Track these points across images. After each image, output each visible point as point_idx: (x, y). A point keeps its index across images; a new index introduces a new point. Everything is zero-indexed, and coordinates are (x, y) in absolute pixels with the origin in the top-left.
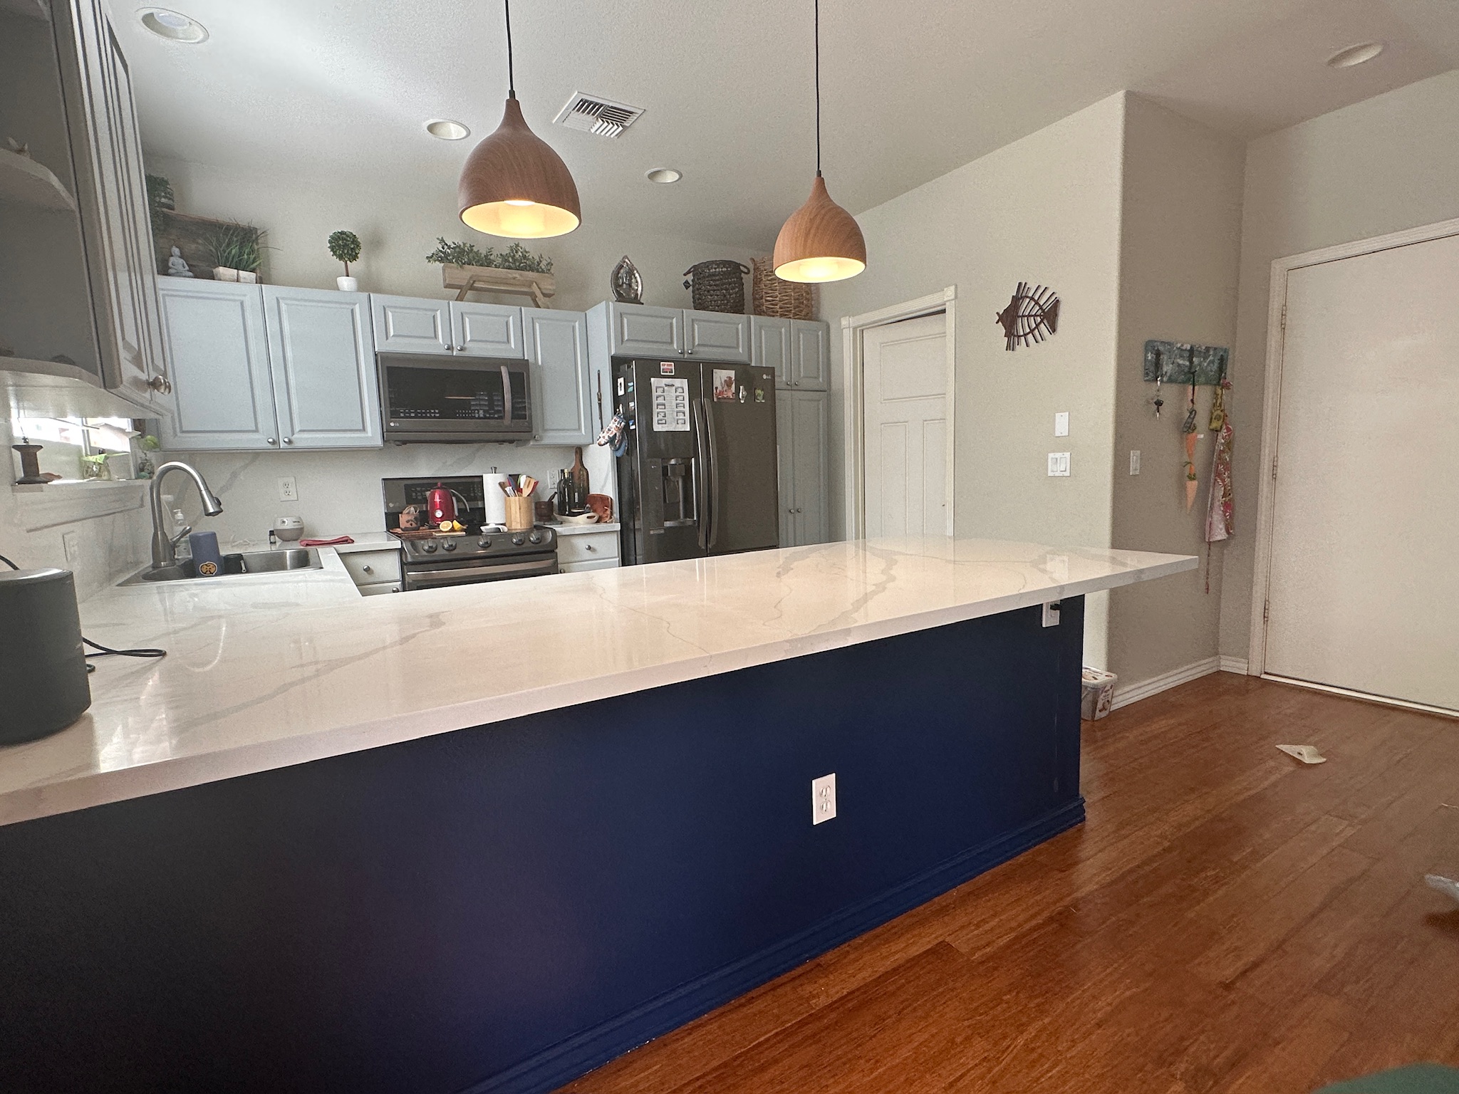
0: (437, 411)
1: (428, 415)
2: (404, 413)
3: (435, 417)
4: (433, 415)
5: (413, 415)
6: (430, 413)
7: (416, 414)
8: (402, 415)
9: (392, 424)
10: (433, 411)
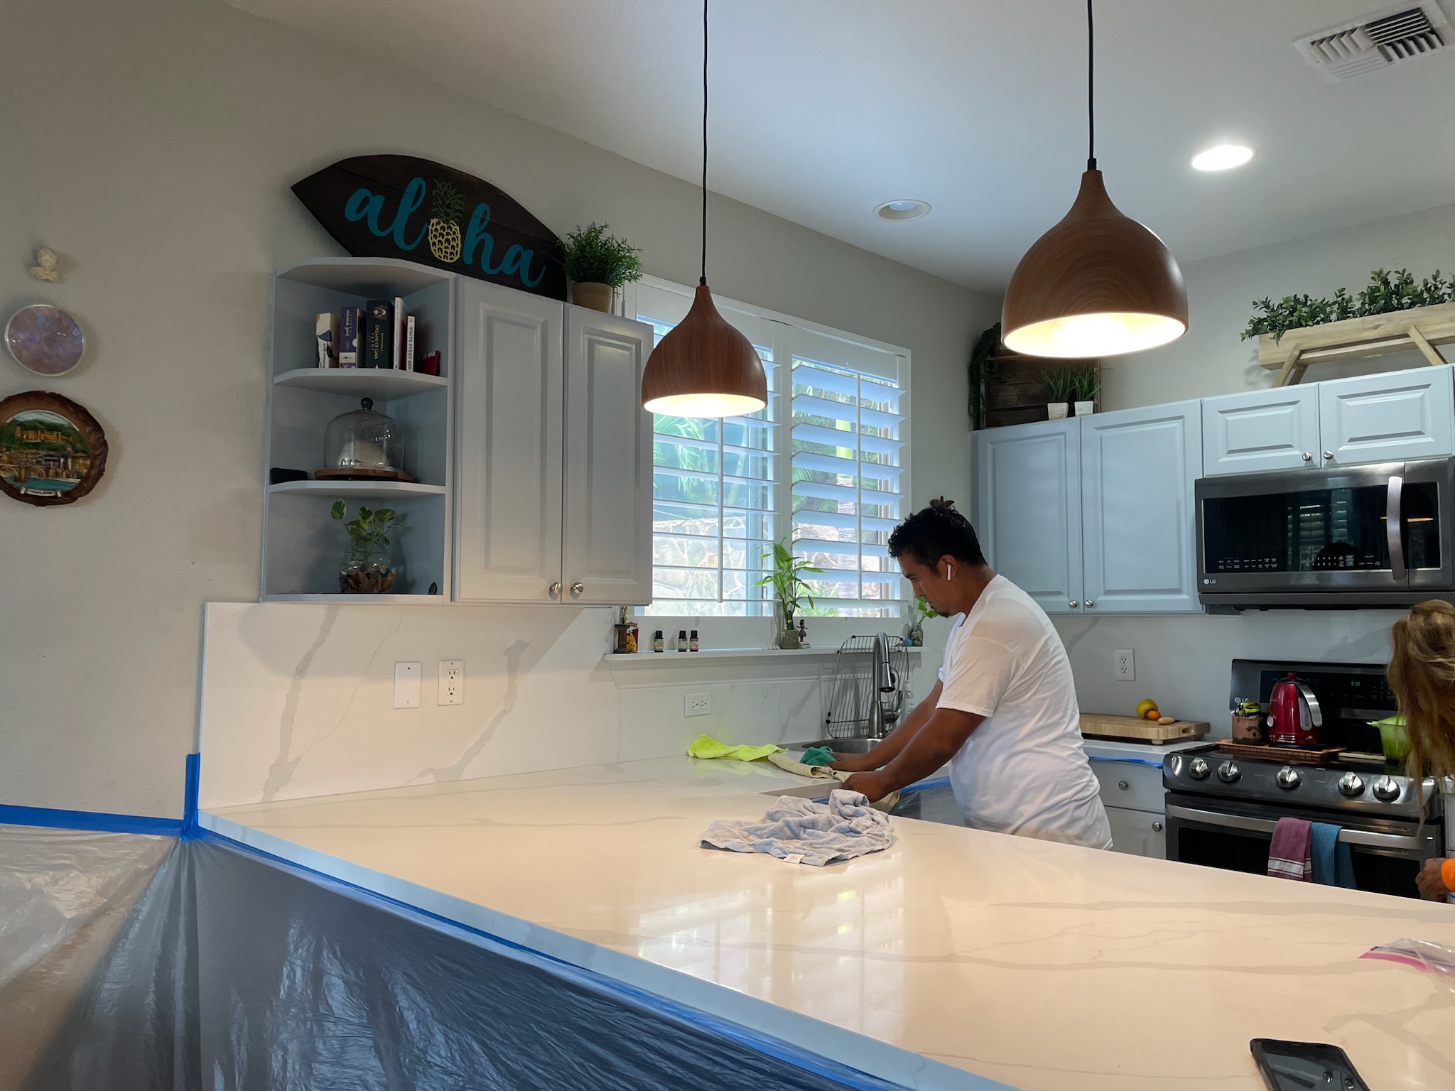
0: (1274, 560)
1: (1260, 566)
2: (1224, 564)
3: (1270, 569)
4: (1267, 566)
5: (1237, 567)
6: (1264, 563)
7: (1242, 564)
8: (1221, 567)
9: (1206, 582)
10: (1267, 560)
